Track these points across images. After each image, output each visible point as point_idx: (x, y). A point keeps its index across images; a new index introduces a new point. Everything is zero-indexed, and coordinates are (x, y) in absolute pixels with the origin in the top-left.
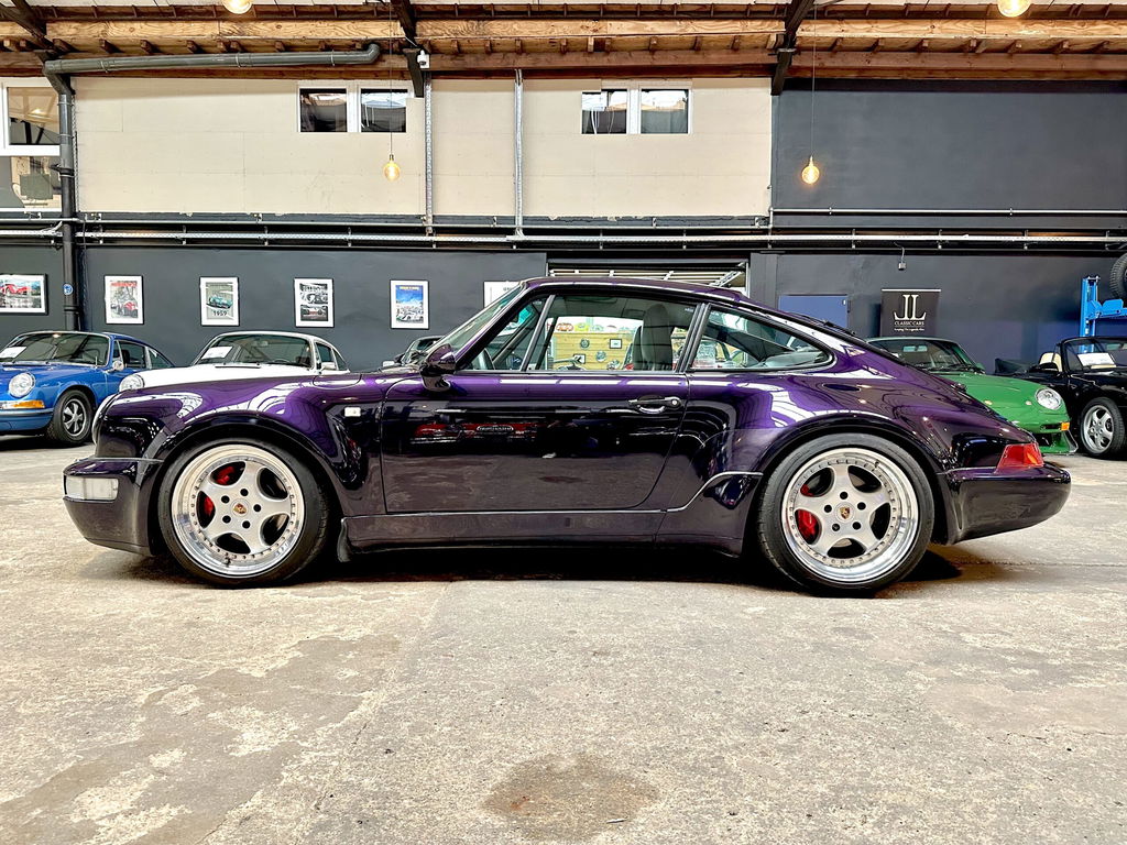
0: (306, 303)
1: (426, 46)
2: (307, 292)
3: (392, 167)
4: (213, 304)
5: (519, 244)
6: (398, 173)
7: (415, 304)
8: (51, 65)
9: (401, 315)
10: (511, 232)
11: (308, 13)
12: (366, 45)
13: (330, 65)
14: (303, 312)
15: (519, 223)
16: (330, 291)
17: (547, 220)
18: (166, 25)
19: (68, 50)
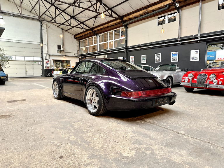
0: (157, 58)
1: (177, 2)
2: (157, 56)
3: (162, 31)
4: (143, 60)
5: (200, 40)
6: (164, 32)
7: (176, 56)
8: (123, 24)
9: (173, 59)
10: (197, 38)
11: (156, 3)
12: (166, 6)
13: (160, 12)
14: (156, 60)
15: (199, 36)
16: (160, 56)
17: (207, 34)
18: (137, 13)
19: (126, 21)
